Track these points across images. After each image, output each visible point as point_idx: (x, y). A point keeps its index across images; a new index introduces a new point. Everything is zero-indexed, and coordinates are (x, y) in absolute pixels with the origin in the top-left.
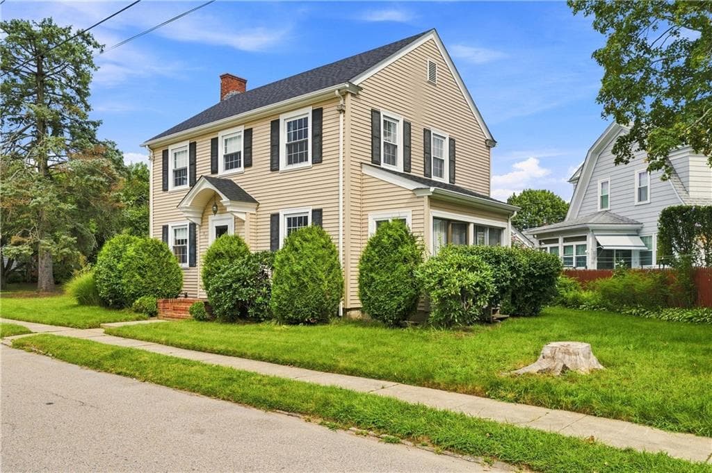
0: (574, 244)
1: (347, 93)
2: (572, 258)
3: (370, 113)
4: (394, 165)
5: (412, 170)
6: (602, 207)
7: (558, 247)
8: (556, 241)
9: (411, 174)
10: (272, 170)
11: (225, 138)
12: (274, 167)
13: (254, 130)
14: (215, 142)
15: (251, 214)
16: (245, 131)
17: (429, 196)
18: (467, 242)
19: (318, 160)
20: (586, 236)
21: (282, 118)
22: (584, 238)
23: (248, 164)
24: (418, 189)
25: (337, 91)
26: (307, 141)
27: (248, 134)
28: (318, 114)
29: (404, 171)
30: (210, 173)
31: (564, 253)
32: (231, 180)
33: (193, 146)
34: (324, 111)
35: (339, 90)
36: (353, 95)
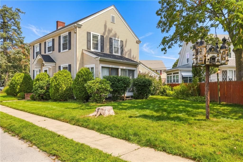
0: (176, 75)
1: (77, 27)
2: (175, 80)
3: (86, 33)
4: (97, 50)
5: (104, 51)
6: (187, 62)
7: (172, 76)
8: (171, 74)
9: (104, 53)
10: (59, 52)
11: (48, 42)
12: (59, 51)
13: (55, 39)
14: (45, 43)
15: (53, 66)
16: (52, 40)
17: (99, 60)
18: (118, 75)
19: (70, 49)
20: (178, 72)
21: (61, 35)
22: (178, 73)
23: (53, 50)
24: (97, 57)
25: (73, 26)
26: (67, 42)
27: (53, 40)
28: (70, 33)
29: (101, 52)
30: (44, 53)
31: (173, 78)
32: (49, 55)
33: (40, 44)
34: (71, 33)
35: (74, 26)
36: (79, 27)
